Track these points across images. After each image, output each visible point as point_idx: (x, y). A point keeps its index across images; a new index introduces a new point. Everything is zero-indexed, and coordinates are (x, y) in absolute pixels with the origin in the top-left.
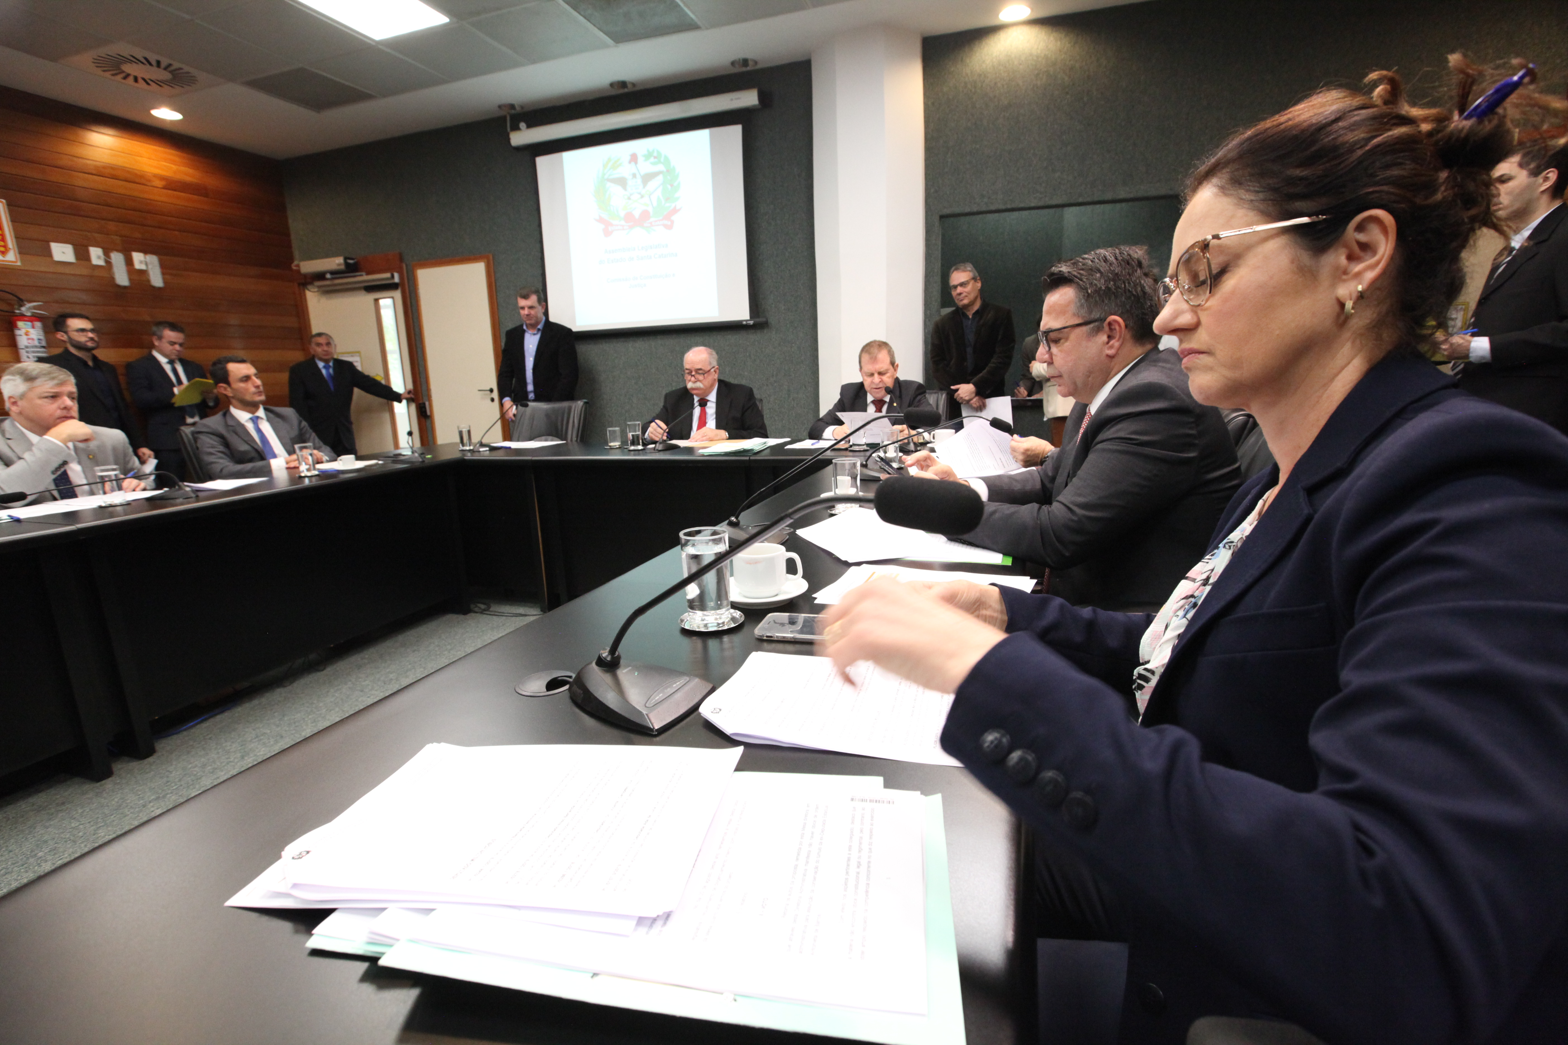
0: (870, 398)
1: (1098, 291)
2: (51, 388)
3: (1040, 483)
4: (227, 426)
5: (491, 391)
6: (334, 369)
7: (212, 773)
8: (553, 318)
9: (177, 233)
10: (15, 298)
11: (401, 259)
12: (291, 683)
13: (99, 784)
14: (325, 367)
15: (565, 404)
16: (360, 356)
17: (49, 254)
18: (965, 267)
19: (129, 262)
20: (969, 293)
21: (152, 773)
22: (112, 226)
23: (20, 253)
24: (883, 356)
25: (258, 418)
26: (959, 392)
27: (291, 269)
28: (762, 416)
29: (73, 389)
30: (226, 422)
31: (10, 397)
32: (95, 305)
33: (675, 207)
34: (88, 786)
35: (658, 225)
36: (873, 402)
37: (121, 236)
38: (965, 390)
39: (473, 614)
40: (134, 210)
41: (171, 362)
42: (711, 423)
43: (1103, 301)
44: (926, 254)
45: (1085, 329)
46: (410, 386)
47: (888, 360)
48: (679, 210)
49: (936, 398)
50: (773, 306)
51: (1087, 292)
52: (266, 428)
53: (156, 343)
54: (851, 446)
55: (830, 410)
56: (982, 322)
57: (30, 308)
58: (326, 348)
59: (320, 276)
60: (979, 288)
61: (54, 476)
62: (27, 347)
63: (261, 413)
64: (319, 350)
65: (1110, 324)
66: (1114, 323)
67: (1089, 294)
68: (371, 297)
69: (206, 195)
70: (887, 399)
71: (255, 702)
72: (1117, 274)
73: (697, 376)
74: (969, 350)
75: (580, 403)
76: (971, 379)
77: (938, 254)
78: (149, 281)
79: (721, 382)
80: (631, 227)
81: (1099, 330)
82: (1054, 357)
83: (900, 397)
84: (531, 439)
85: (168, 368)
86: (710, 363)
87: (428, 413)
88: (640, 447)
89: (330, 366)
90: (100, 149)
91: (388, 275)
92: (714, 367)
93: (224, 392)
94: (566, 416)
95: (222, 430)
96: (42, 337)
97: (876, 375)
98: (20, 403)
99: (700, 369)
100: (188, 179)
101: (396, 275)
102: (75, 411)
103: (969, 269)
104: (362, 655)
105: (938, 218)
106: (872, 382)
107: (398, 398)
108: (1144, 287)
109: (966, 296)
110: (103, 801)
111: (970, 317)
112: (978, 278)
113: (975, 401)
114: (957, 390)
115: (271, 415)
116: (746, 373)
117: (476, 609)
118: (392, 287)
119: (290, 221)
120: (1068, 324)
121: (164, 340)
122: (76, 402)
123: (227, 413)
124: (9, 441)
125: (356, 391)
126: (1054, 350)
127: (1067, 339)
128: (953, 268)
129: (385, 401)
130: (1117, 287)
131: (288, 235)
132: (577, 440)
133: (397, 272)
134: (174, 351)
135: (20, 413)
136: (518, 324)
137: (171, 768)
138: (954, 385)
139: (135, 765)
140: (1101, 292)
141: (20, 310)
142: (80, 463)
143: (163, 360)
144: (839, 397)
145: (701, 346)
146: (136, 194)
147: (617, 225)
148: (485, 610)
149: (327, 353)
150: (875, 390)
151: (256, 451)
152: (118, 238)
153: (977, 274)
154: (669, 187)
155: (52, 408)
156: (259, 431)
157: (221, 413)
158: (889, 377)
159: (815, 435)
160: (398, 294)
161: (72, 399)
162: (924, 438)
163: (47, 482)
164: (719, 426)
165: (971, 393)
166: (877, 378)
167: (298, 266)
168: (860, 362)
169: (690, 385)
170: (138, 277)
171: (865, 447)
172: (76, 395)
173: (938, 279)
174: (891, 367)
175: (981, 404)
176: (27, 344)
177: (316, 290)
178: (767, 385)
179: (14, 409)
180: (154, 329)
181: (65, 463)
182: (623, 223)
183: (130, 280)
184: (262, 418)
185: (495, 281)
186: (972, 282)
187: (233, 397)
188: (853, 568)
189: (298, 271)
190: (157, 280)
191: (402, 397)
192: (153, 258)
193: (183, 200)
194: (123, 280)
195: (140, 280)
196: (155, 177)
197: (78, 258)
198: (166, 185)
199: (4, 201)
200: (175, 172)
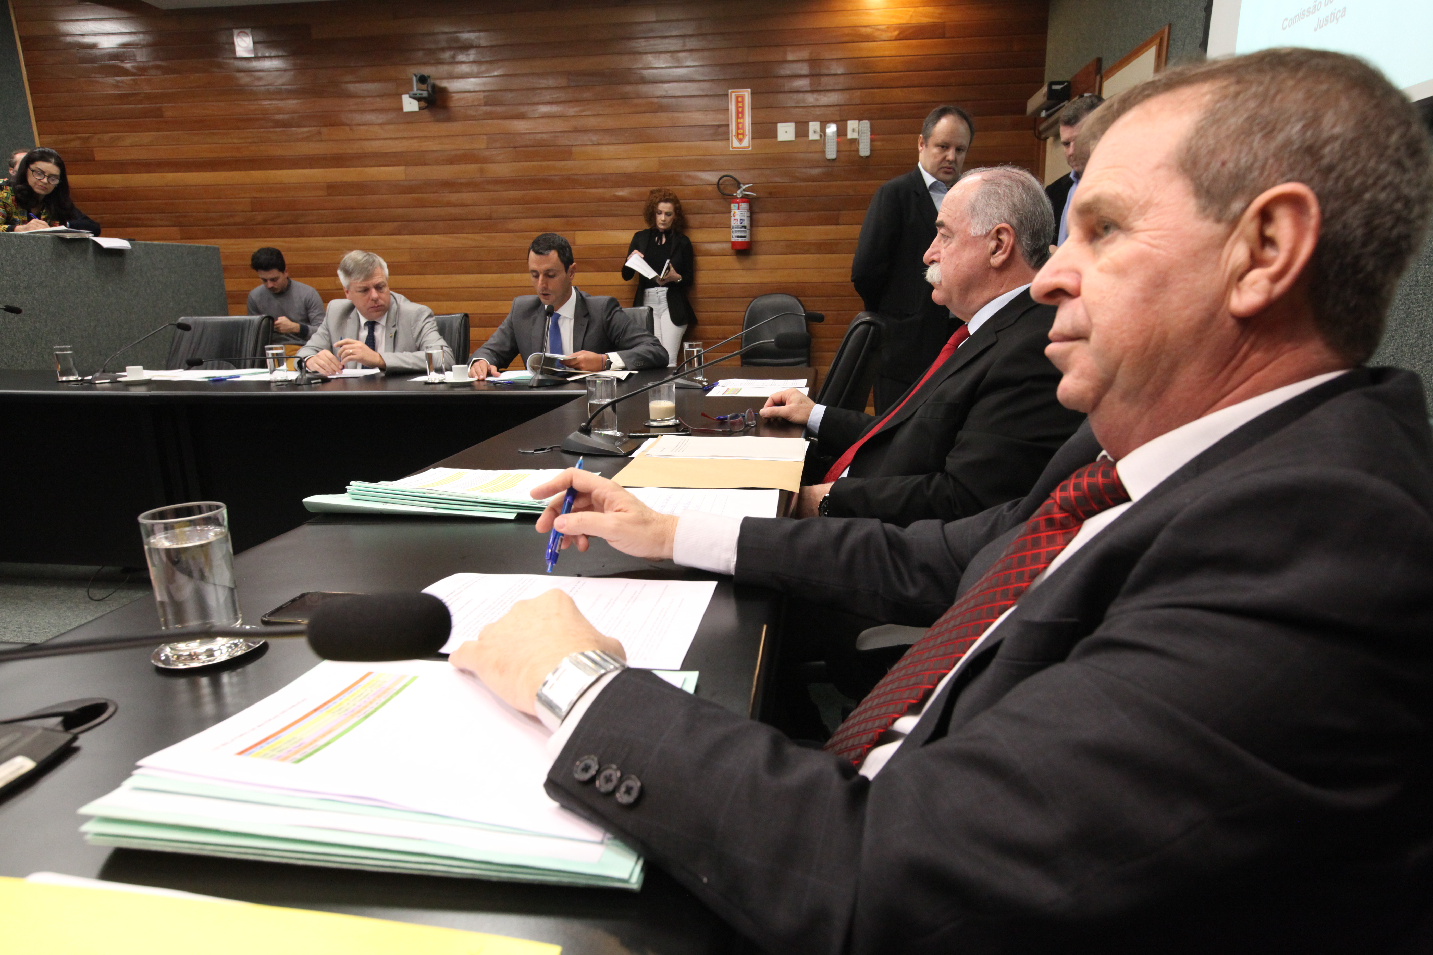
2: (361, 283)
10: (735, 182)
11: (1099, 66)
17: (774, 136)
19: (842, 132)
23: (754, 138)
57: (743, 191)
69: (943, 35)
78: (856, 150)
96: (747, 217)
119: (1048, 43)
141: (735, 193)
152: (840, 107)
155: (364, 300)
156: (556, 329)
170: (847, 145)
183: (838, 152)
190: (865, 150)
192: (866, 124)
193: (912, 48)
194: (831, 153)
195: (850, 151)
196: (889, 28)
197: (798, 135)
198: (899, 34)
199: (749, 90)
200: (911, 16)
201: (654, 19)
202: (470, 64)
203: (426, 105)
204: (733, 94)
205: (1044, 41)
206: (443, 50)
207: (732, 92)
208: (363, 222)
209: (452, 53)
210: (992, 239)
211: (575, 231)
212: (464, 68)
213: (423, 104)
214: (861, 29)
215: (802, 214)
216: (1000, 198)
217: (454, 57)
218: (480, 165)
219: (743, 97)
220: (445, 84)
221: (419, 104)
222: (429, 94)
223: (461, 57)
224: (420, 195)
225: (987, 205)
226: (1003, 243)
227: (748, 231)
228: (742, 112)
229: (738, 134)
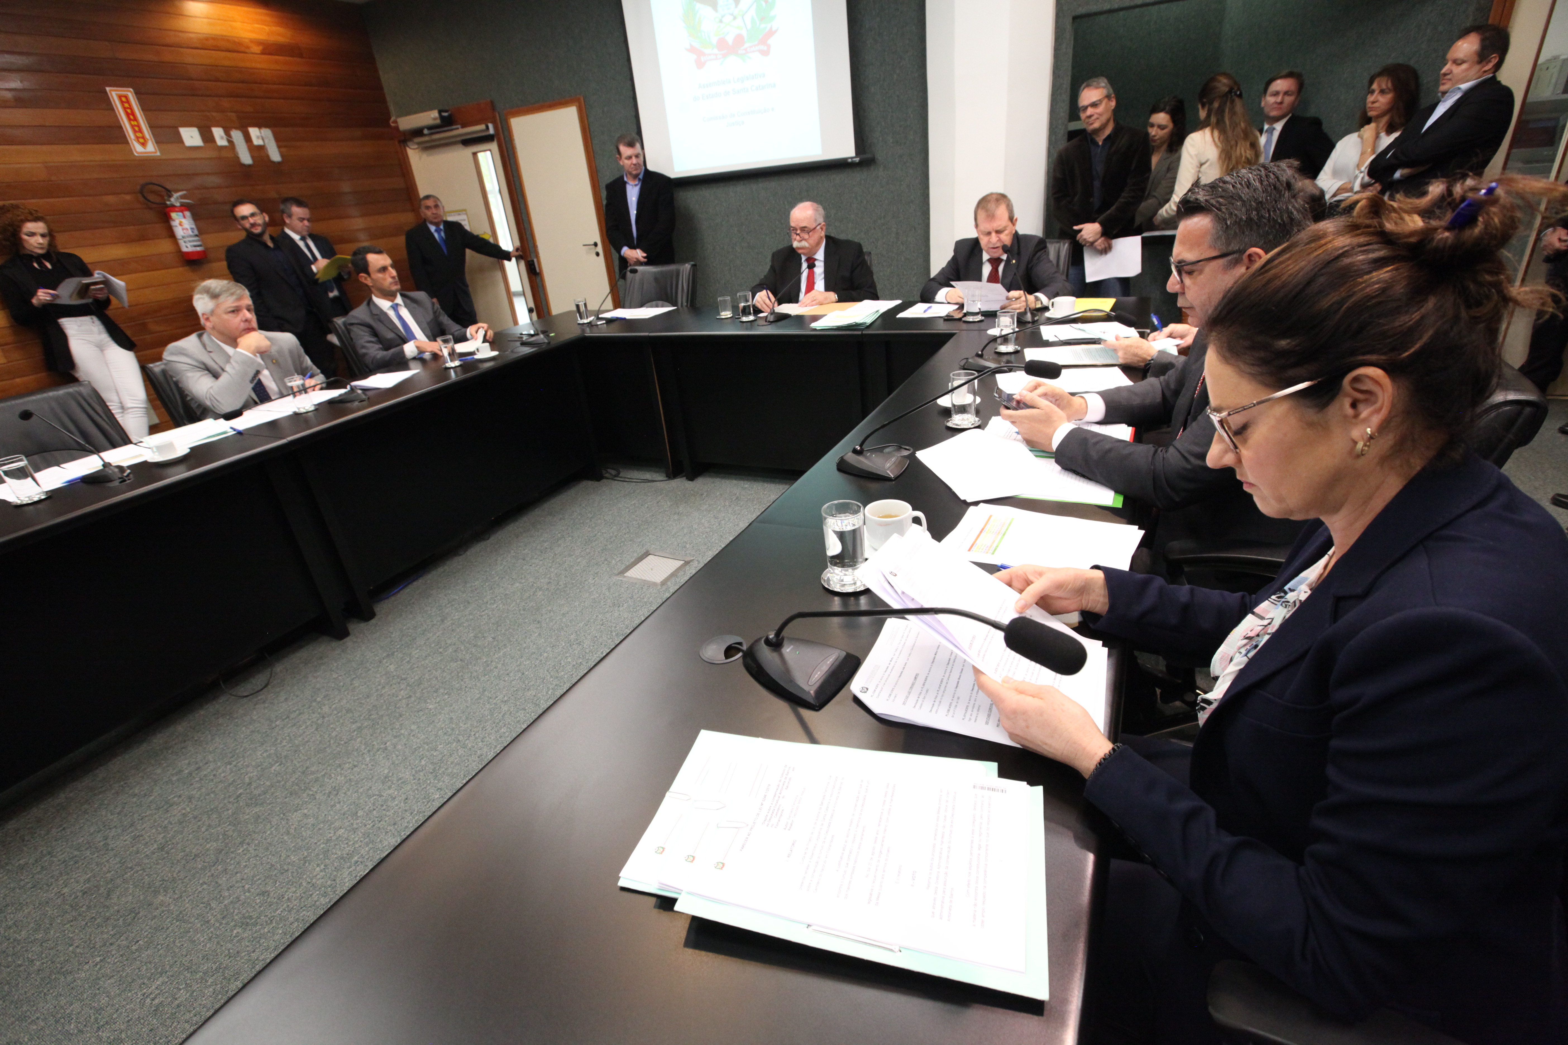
0: (985, 257)
1: (1238, 222)
2: (233, 303)
3: (1161, 396)
4: (372, 315)
5: (596, 245)
6: (445, 233)
7: (423, 634)
8: (650, 167)
9: (282, 101)
10: (163, 189)
11: (493, 106)
12: (465, 551)
13: (341, 642)
14: (436, 231)
15: (672, 267)
16: (466, 214)
17: (180, 140)
18: (1098, 83)
19: (248, 138)
20: (1100, 115)
21: (378, 633)
22: (226, 103)
23: (157, 142)
24: (1002, 212)
25: (397, 305)
26: (1082, 233)
27: (389, 126)
28: (871, 273)
29: (248, 301)
30: (371, 312)
31: (203, 314)
32: (227, 187)
33: (771, 28)
34: (335, 644)
35: (754, 51)
36: (989, 260)
37: (235, 112)
38: (1090, 230)
39: (605, 480)
40: (243, 82)
41: (303, 239)
42: (820, 284)
43: (1243, 233)
44: (1054, 67)
45: (1221, 262)
46: (518, 244)
47: (1006, 216)
48: (776, 32)
49: (1057, 248)
50: (881, 139)
51: (1226, 224)
52: (405, 313)
53: (287, 221)
54: (965, 315)
55: (943, 268)
56: (1113, 149)
57: (177, 198)
58: (434, 211)
59: (418, 132)
60: (1113, 108)
61: (252, 385)
62: (183, 237)
63: (399, 300)
64: (429, 213)
65: (1250, 256)
66: (1254, 255)
67: (1227, 227)
68: (468, 151)
69: (301, 56)
70: (1004, 257)
71: (440, 570)
72: (1261, 202)
73: (803, 235)
74: (1097, 184)
75: (688, 266)
76: (1098, 218)
77: (1068, 65)
78: (268, 156)
79: (828, 238)
80: (725, 56)
81: (1237, 262)
82: (1186, 289)
83: (1019, 253)
84: (641, 305)
85: (301, 244)
86: (816, 220)
87: (538, 270)
88: (751, 318)
89: (441, 230)
90: (199, 19)
91: (483, 127)
92: (820, 224)
93: (366, 282)
94: (674, 279)
95: (368, 320)
96: (194, 226)
97: (993, 234)
98: (211, 319)
99: (805, 227)
100: (281, 40)
101: (491, 126)
102: (255, 324)
103: (1103, 84)
104: (517, 523)
105: (1071, 19)
106: (989, 242)
107: (507, 256)
108: (1292, 213)
109: (1098, 118)
110: (349, 656)
111: (1100, 143)
112: (1113, 95)
113: (1100, 243)
114: (1080, 231)
115: (408, 301)
116: (852, 216)
117: (607, 475)
118: (488, 139)
119: (381, 73)
120: (1202, 257)
121: (294, 218)
122: (254, 314)
123: (370, 302)
124: (211, 354)
125: (468, 252)
126: (1187, 281)
127: (1201, 272)
128: (1084, 85)
129: (496, 259)
130: (1261, 217)
131: (381, 88)
132: (687, 306)
133: (491, 122)
134: (305, 227)
135: (214, 328)
136: (617, 176)
137: (391, 629)
138: (1077, 225)
139: (363, 625)
140: (1242, 223)
141: (170, 201)
142: (267, 368)
143: (296, 237)
144: (952, 254)
145: (807, 201)
146: (241, 64)
147: (710, 55)
148: (615, 476)
149: (436, 216)
150: (992, 250)
151: (400, 337)
152: (233, 114)
153: (1111, 91)
154: (764, 4)
155: (236, 321)
156: (400, 318)
157: (365, 303)
158: (1007, 235)
159: (928, 297)
160: (494, 146)
161: (249, 310)
162: (1042, 303)
163: (248, 391)
164: (828, 288)
165: (1096, 234)
166: (994, 238)
167: (395, 122)
168: (976, 219)
169: (795, 244)
170: (258, 151)
171: (979, 318)
172: (252, 307)
173: (1066, 97)
174: (1010, 223)
175: (1107, 245)
176: (183, 234)
177: (416, 146)
178: (875, 229)
179: (208, 325)
180: (282, 207)
181: (258, 372)
182: (716, 51)
183: (253, 157)
184: (401, 305)
185: (589, 125)
186: (1106, 100)
187: (372, 286)
188: (972, 508)
189: (397, 128)
190: (275, 155)
191: (512, 255)
192: (267, 132)
193: (280, 63)
194: (246, 159)
195: (261, 157)
196: (253, 42)
197: (204, 141)
198: (264, 50)
199: (130, 89)
200: (268, 34)
204: (114, 94)
207: (111, 91)
219: (126, 97)
227: (201, 240)
228: (133, 114)
229: (138, 138)
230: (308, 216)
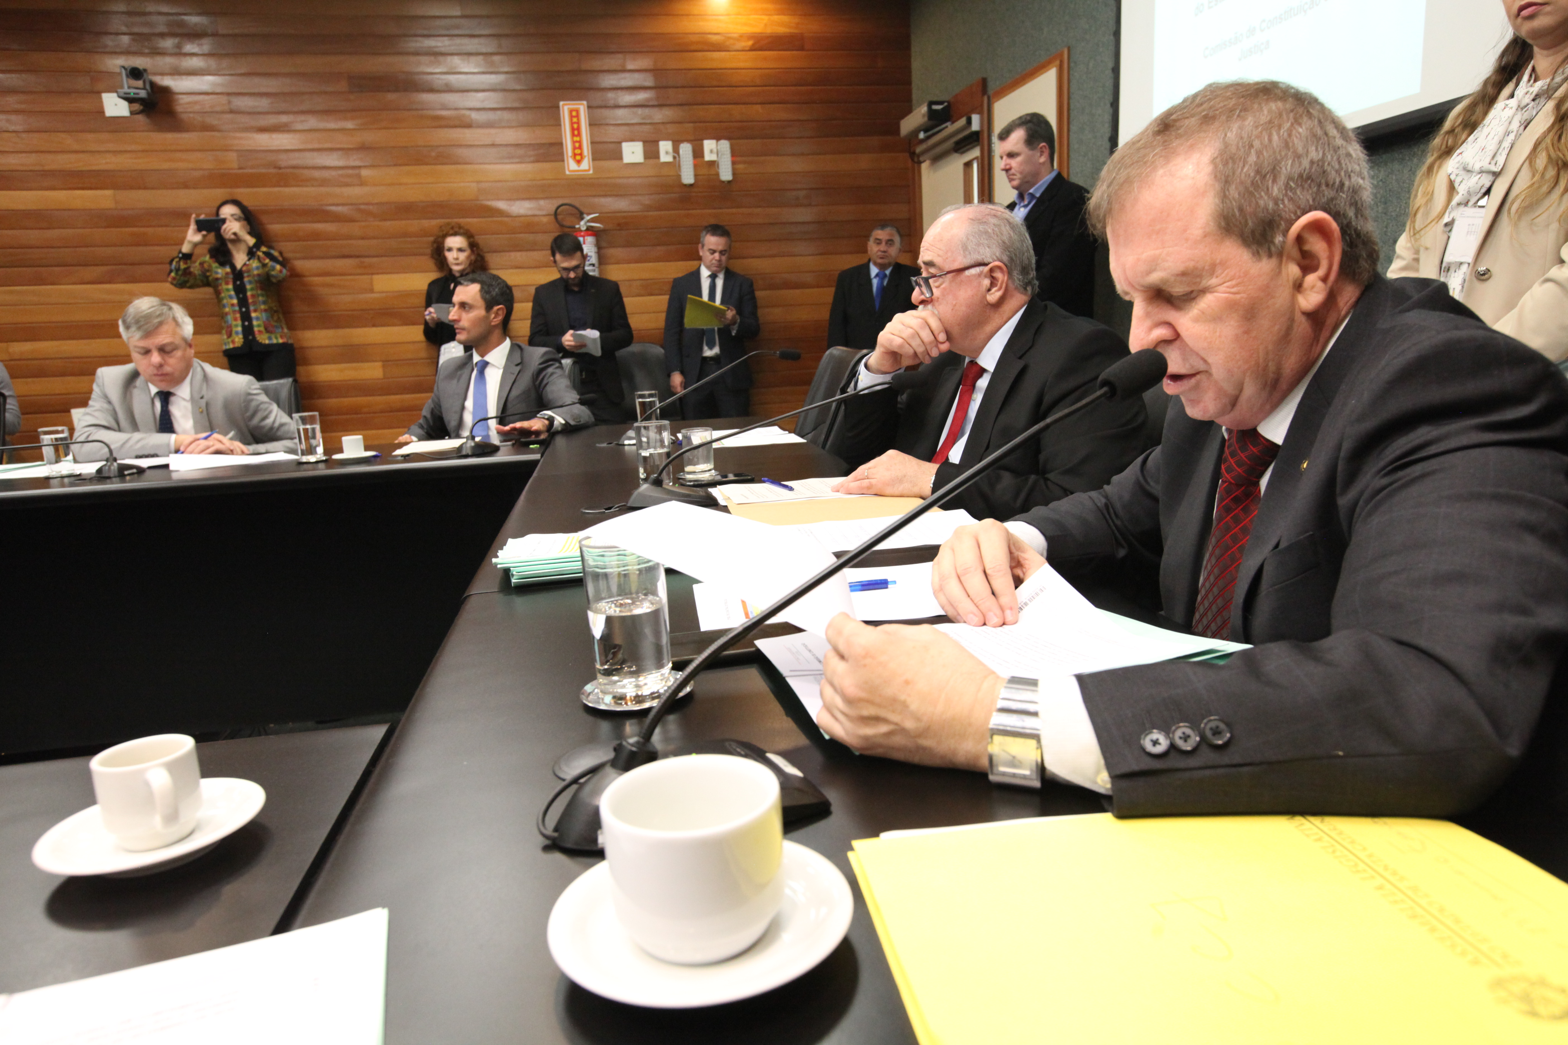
6: (889, 278)
11: (984, 88)
14: (877, 275)
17: (619, 157)
19: (698, 153)
23: (594, 160)
37: (695, 123)
41: (712, 276)
52: (493, 375)
57: (586, 222)
59: (916, 138)
64: (876, 250)
69: (802, 47)
78: (717, 174)
89: (884, 274)
91: (964, 120)
100: (782, 30)
101: (975, 119)
118: (974, 139)
119: (912, 61)
131: (909, 82)
133: (977, 113)
134: (714, 261)
141: (578, 224)
143: (705, 274)
152: (692, 125)
156: (480, 381)
170: (706, 169)
183: (697, 176)
189: (901, 135)
190: (726, 174)
192: (725, 145)
193: (771, 60)
194: (688, 177)
195: (708, 175)
196: (742, 37)
197: (646, 156)
198: (753, 45)
199: (585, 103)
200: (766, 25)
201: (458, 13)
202: (206, 57)
203: (141, 108)
204: (566, 108)
205: (909, 61)
206: (162, 35)
207: (564, 105)
208: (51, 266)
209: (176, 40)
210: (986, 277)
211: (372, 274)
212: (196, 63)
213: (137, 107)
214: (709, 36)
215: (659, 248)
216: (990, 237)
217: (179, 46)
218: (228, 190)
219: (577, 111)
220: (167, 82)
221: (130, 107)
222: (148, 93)
223: (189, 48)
224: (142, 230)
225: (979, 244)
226: (998, 281)
227: (597, 270)
228: (578, 129)
229: (575, 155)
230: (720, 248)
